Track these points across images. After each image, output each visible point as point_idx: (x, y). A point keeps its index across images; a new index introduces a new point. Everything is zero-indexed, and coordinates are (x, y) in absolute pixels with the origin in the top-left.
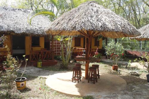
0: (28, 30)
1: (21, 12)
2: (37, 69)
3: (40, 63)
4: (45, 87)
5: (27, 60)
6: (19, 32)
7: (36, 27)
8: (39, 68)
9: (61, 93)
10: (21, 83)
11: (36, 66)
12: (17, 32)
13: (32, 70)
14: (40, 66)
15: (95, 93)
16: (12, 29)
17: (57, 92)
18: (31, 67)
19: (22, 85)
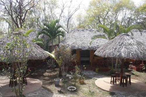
0: (89, 48)
1: (88, 31)
2: (95, 73)
3: (97, 69)
4: (94, 84)
5: (85, 68)
6: (84, 49)
7: (95, 45)
8: (96, 72)
9: (100, 88)
10: (81, 80)
11: (94, 71)
12: (83, 49)
13: (91, 73)
14: (97, 72)
15: (118, 91)
16: (80, 48)
17: (99, 87)
18: (91, 71)
19: (82, 81)
